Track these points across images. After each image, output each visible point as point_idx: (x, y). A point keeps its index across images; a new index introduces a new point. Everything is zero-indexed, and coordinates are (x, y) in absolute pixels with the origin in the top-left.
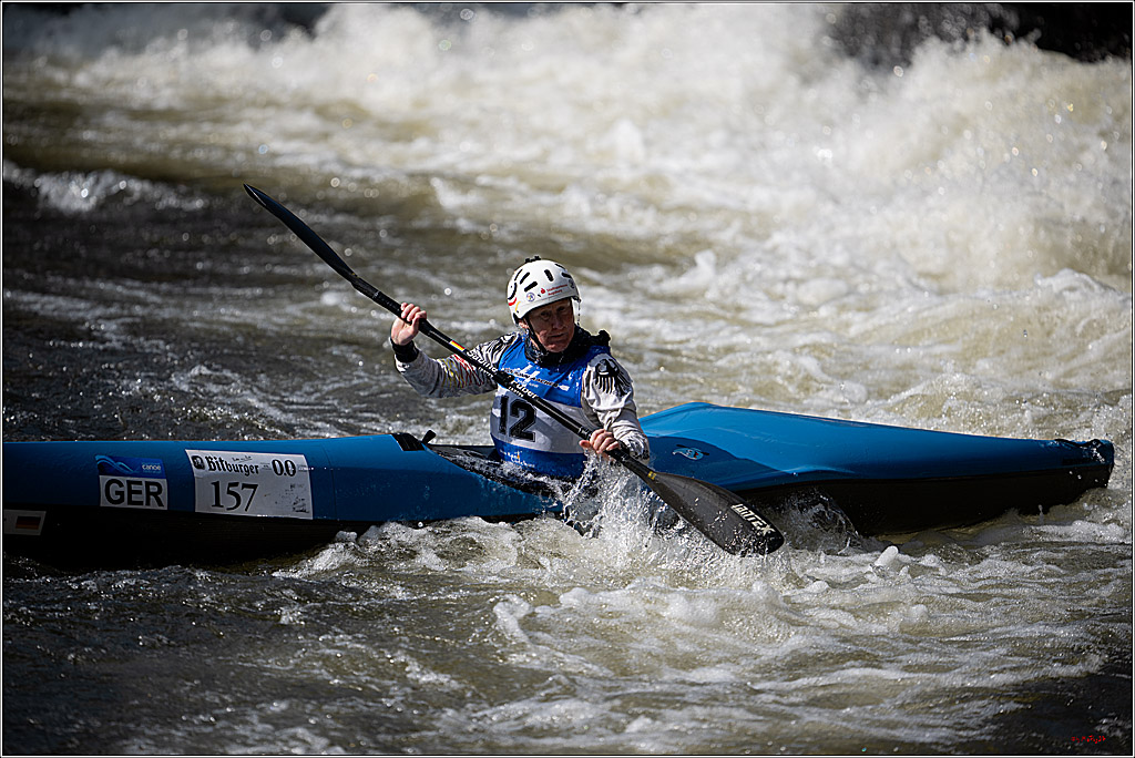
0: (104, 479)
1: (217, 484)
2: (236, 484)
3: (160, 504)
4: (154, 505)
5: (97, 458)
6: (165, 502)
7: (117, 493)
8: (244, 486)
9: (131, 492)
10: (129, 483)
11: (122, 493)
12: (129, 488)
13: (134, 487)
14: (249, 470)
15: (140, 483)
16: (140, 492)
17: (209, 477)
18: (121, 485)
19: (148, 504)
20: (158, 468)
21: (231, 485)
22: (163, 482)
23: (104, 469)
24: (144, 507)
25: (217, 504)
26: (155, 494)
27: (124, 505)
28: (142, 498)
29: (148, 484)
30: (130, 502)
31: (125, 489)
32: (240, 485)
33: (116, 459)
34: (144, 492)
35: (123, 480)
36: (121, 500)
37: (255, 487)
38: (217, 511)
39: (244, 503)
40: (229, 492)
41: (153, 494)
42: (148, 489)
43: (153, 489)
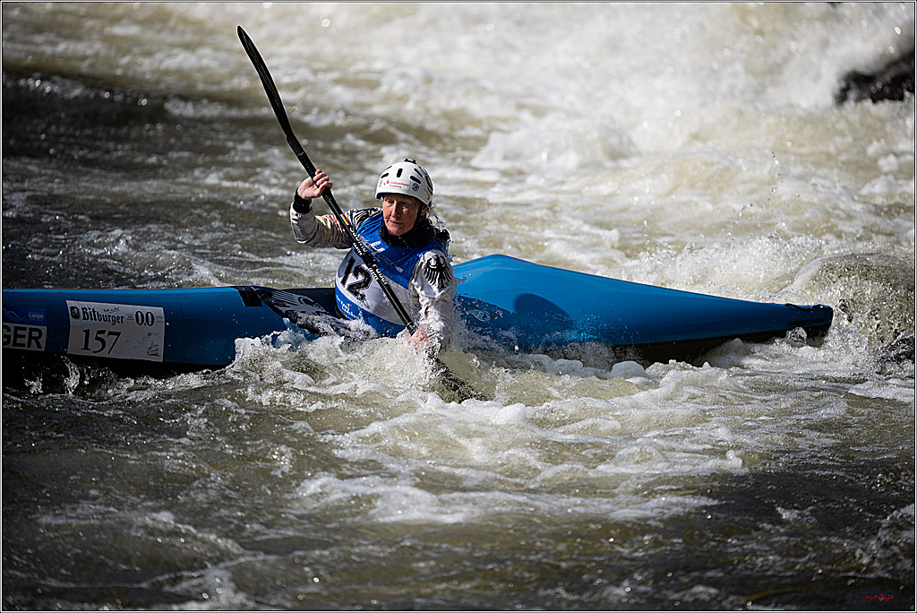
1: (87, 332)
2: (103, 332)
3: (39, 346)
4: (34, 347)
6: (43, 345)
8: (110, 333)
9: (16, 336)
10: (16, 328)
11: (9, 337)
12: (16, 332)
13: (19, 332)
14: (116, 320)
15: (25, 329)
16: (24, 337)
17: (82, 325)
19: (29, 346)
20: (42, 316)
21: (99, 332)
22: (44, 329)
24: (26, 348)
25: (86, 348)
26: (36, 339)
28: (25, 341)
29: (31, 330)
30: (15, 344)
31: (13, 333)
32: (107, 333)
34: (27, 336)
35: (12, 326)
36: (8, 342)
37: (118, 334)
38: (86, 353)
39: (108, 347)
40: (97, 338)
41: (34, 338)
42: (30, 334)
43: (35, 334)
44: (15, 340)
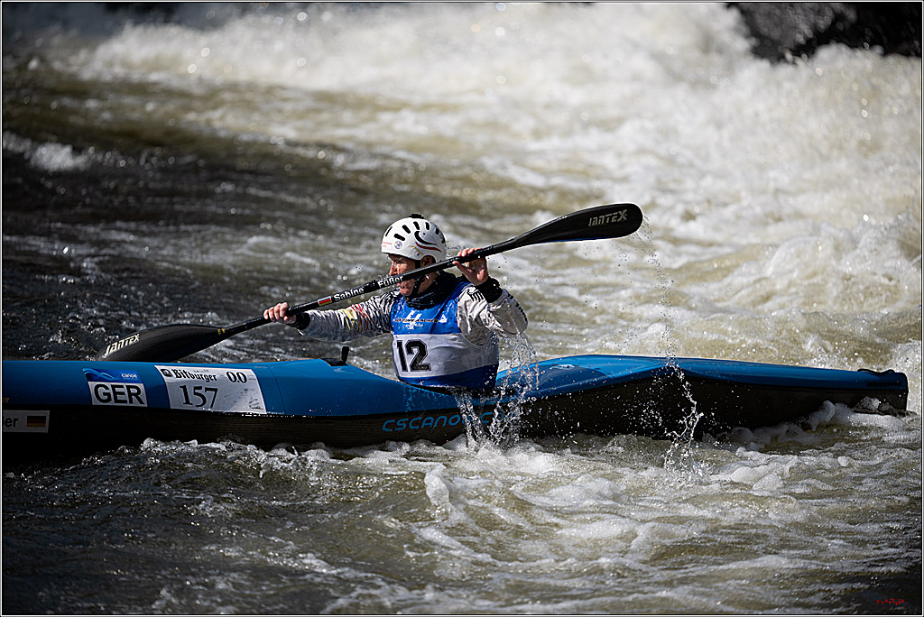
0: (92, 385)
1: (184, 387)
2: (200, 388)
3: (142, 403)
5: (84, 370)
6: (144, 400)
7: (105, 394)
8: (207, 389)
9: (115, 393)
10: (113, 387)
11: (108, 394)
12: (114, 390)
14: (209, 379)
15: (122, 387)
16: (123, 393)
17: (177, 382)
18: (107, 388)
20: (135, 376)
21: (196, 388)
22: (141, 386)
23: (91, 377)
24: (128, 404)
25: (188, 402)
26: (136, 395)
27: (112, 403)
28: (126, 397)
29: (128, 387)
30: (116, 401)
31: (111, 391)
32: (204, 389)
33: (100, 371)
34: (126, 393)
35: (108, 385)
36: (109, 400)
37: (216, 390)
38: (188, 407)
39: (209, 402)
40: (196, 394)
41: (134, 394)
42: (129, 391)
43: (133, 391)
44: (115, 398)
